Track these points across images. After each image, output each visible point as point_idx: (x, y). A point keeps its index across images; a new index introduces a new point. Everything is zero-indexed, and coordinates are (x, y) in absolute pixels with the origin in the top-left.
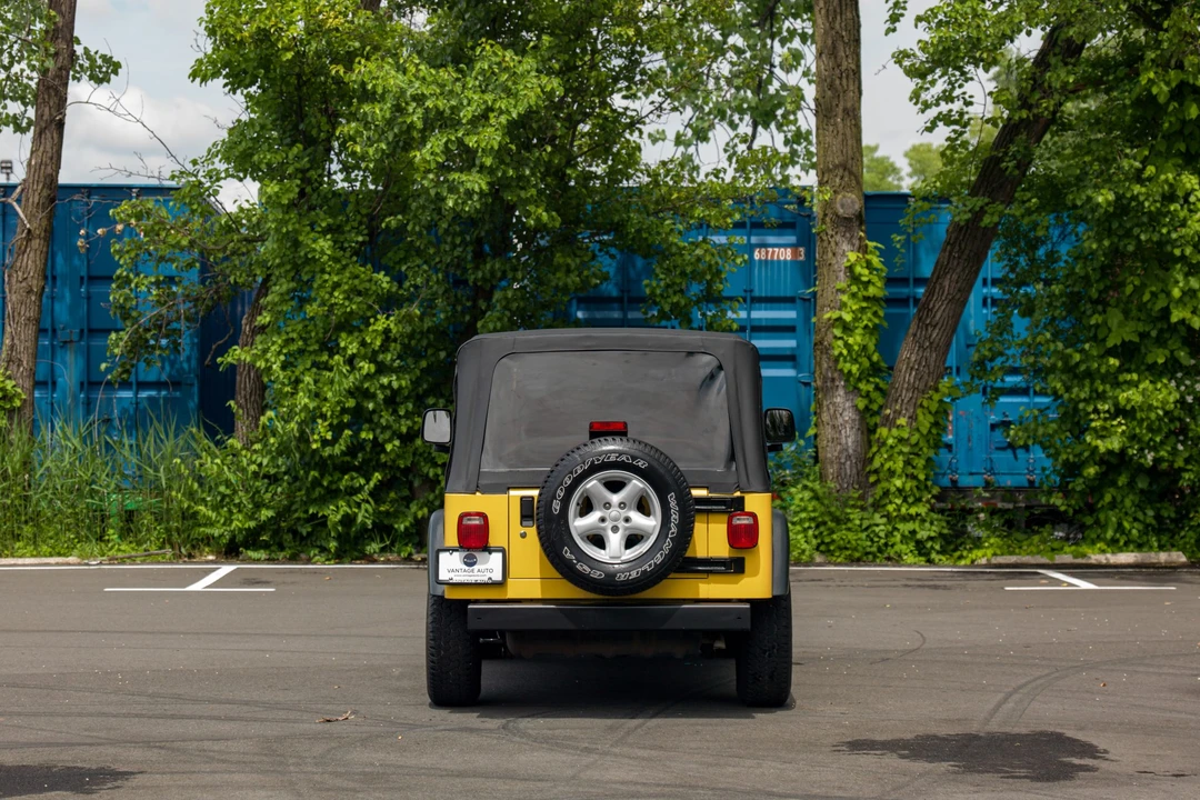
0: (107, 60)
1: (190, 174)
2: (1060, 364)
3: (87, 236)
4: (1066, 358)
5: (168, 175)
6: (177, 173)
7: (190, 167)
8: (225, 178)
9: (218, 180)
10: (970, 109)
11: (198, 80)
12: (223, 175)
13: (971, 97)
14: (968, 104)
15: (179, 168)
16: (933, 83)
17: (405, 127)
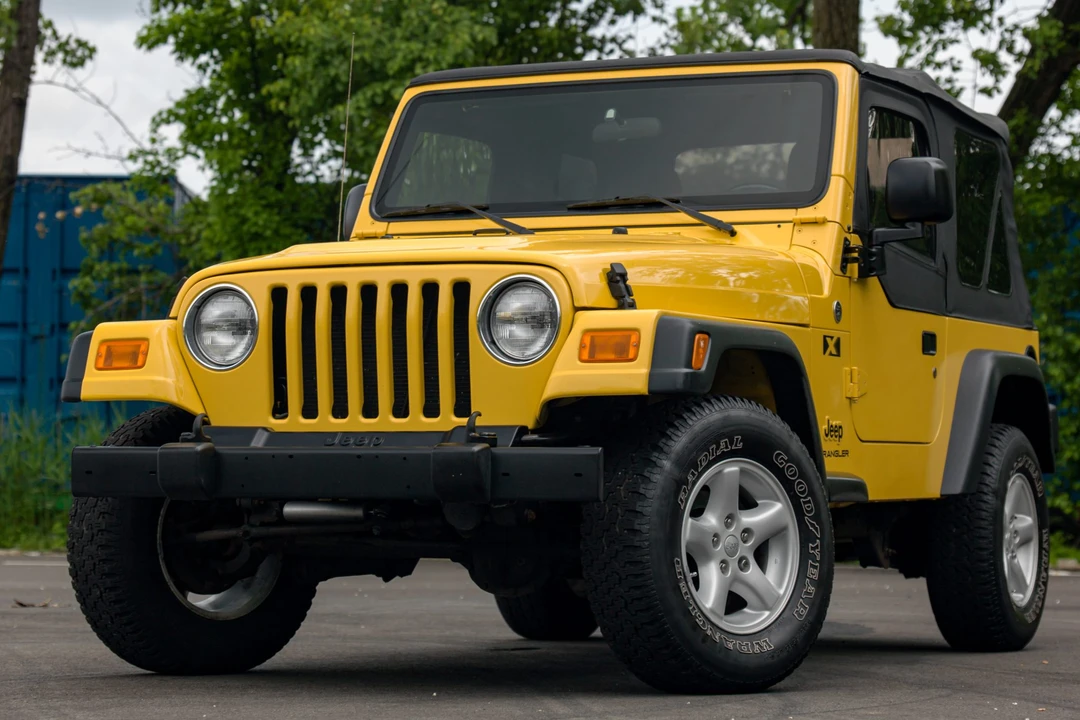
0: (81, 44)
1: (150, 153)
2: (1061, 352)
3: (46, 222)
4: (1067, 346)
5: (126, 153)
6: (135, 153)
7: (148, 146)
8: (183, 157)
9: (177, 158)
10: (956, 75)
11: (144, 47)
12: (180, 154)
13: (959, 62)
14: (955, 69)
15: (134, 146)
16: (918, 49)
17: (329, 81)
